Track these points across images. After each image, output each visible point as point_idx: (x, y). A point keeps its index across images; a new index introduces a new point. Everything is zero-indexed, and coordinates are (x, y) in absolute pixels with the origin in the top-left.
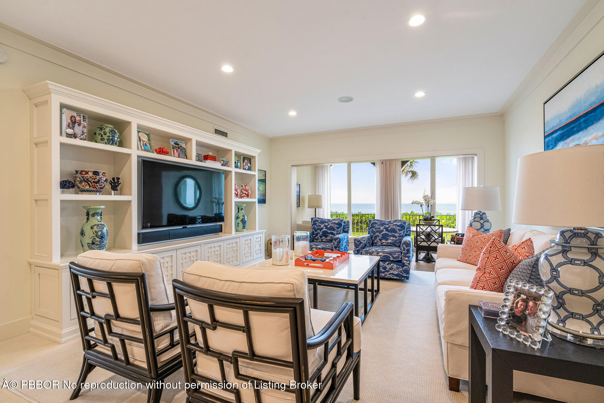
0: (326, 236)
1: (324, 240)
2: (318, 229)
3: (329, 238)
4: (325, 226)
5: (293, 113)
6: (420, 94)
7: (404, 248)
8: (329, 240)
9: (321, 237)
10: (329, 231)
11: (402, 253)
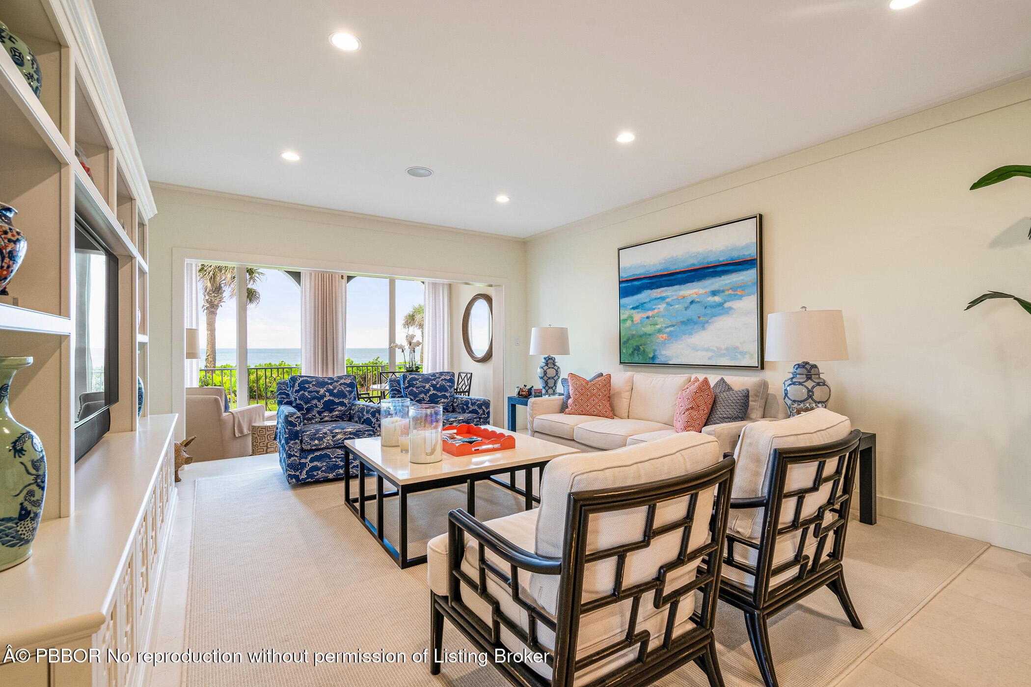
0: (331, 411)
1: (326, 419)
2: (314, 398)
3: (337, 413)
4: (329, 391)
5: (291, 156)
6: (502, 199)
7: (484, 411)
8: (337, 417)
9: (320, 413)
10: (337, 400)
11: (480, 418)
